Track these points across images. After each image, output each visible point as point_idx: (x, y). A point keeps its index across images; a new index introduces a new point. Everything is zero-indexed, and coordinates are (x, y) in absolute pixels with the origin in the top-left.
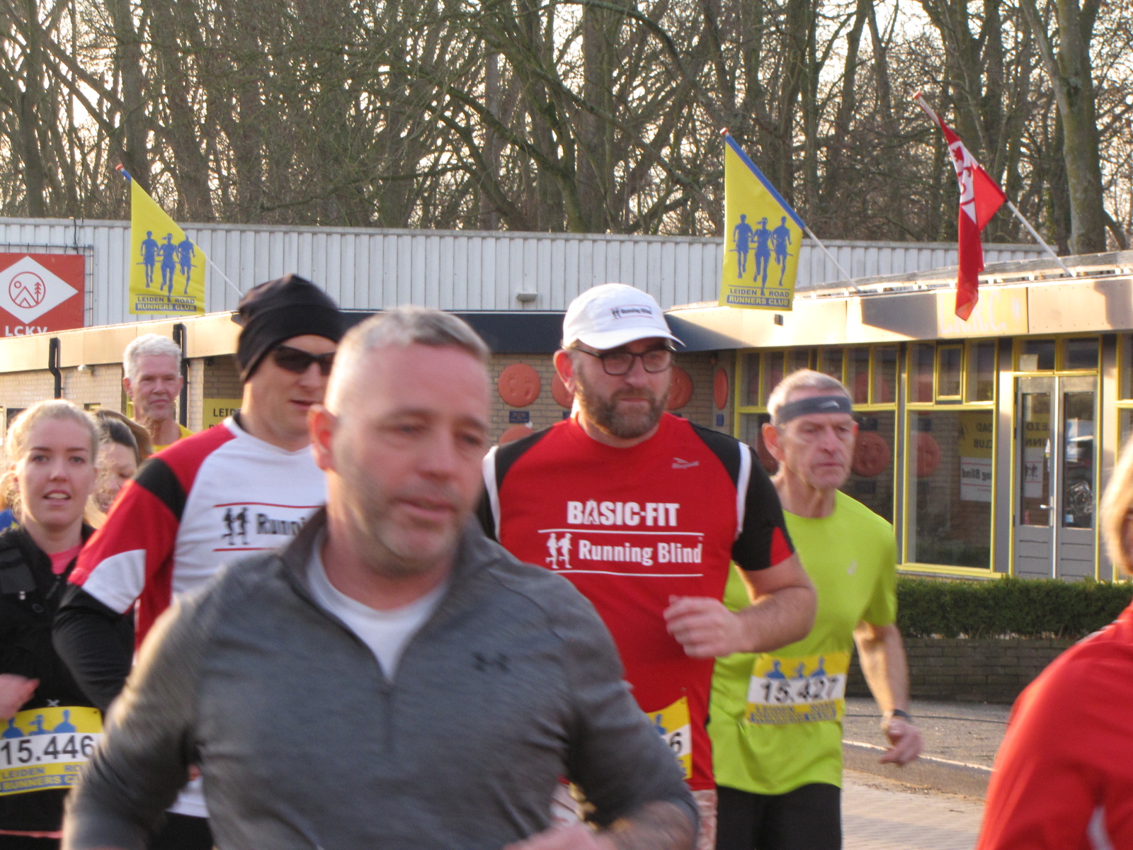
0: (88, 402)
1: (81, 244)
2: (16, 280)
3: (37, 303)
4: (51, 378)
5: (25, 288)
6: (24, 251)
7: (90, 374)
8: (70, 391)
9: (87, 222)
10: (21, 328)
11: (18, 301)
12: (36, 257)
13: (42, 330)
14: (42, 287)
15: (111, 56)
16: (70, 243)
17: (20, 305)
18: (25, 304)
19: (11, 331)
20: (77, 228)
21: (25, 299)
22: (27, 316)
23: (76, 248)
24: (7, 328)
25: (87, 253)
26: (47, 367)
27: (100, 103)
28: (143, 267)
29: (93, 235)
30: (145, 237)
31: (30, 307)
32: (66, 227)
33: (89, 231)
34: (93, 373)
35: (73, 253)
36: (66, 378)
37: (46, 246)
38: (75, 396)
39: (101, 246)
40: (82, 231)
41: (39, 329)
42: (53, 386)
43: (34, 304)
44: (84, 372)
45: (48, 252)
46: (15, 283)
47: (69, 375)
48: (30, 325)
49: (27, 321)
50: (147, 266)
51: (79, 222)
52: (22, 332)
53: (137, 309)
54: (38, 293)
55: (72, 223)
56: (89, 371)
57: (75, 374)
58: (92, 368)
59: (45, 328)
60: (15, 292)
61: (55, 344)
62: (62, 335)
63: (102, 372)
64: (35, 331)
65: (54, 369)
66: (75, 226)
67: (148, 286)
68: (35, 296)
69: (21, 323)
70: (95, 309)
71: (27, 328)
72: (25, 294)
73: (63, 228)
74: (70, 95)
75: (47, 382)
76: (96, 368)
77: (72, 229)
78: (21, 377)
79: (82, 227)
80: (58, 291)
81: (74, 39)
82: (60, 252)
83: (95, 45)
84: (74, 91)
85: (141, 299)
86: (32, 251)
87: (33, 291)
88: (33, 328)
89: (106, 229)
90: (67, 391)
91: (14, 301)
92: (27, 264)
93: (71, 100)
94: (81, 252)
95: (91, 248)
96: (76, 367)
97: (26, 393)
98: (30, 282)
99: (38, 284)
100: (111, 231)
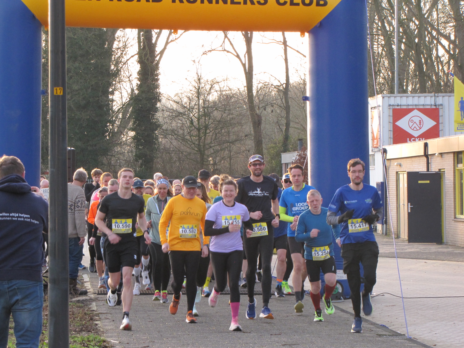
0: (440, 168)
1: (437, 104)
2: (412, 119)
3: (420, 128)
4: (425, 159)
5: (415, 122)
6: (414, 107)
7: (440, 157)
8: (433, 164)
9: (440, 94)
10: (414, 139)
11: (412, 128)
12: (419, 110)
13: (422, 140)
14: (422, 122)
15: (453, 26)
16: (433, 103)
17: (413, 130)
18: (415, 129)
19: (410, 140)
20: (436, 97)
21: (415, 127)
22: (416, 134)
23: (435, 105)
24: (408, 139)
25: (440, 107)
26: (423, 154)
27: (449, 46)
28: (460, 112)
29: (441, 99)
30: (461, 100)
31: (417, 130)
32: (431, 97)
33: (441, 98)
34: (442, 156)
35: (435, 107)
36: (431, 159)
37: (423, 105)
38: (435, 166)
39: (446, 104)
40: (438, 98)
41: (421, 139)
42: (426, 162)
43: (419, 129)
44: (438, 156)
45: (424, 108)
46: (411, 120)
47: (432, 158)
48: (418, 137)
49: (416, 136)
50: (461, 112)
51: (436, 95)
52: (414, 140)
53: (458, 129)
54: (420, 124)
55: (434, 95)
56: (440, 156)
57: (435, 157)
58: (441, 154)
59: (424, 139)
60: (411, 124)
61: (426, 145)
62: (429, 141)
63: (445, 156)
64: (420, 140)
65: (426, 155)
66: (435, 96)
67: (462, 120)
68: (419, 126)
69: (414, 137)
70: (444, 130)
71: (416, 139)
72: (415, 125)
73: (430, 97)
74: (437, 44)
75: (423, 160)
76: (443, 154)
77: (434, 98)
78: (413, 159)
79: (438, 97)
80: (429, 123)
81: (438, 20)
82: (429, 107)
83: (446, 23)
84: (439, 42)
85: (459, 125)
86: (418, 107)
87: (418, 124)
88: (419, 139)
89: (448, 97)
90: (431, 164)
91: (411, 128)
92: (416, 112)
93: (437, 45)
94: (438, 107)
95: (441, 105)
96: (435, 154)
97: (415, 165)
98: (417, 120)
99: (420, 121)
100: (450, 98)
